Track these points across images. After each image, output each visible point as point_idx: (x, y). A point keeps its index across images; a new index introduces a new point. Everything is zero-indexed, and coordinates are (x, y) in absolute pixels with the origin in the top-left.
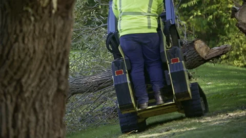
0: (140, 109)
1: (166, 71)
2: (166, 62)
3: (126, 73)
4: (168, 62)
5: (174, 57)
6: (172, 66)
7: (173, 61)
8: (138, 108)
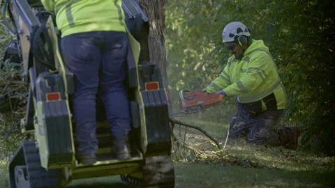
0: (81, 165)
1: (133, 103)
2: (137, 87)
3: (65, 98)
4: (139, 87)
5: (151, 80)
6: (146, 96)
7: (149, 87)
8: (79, 163)
